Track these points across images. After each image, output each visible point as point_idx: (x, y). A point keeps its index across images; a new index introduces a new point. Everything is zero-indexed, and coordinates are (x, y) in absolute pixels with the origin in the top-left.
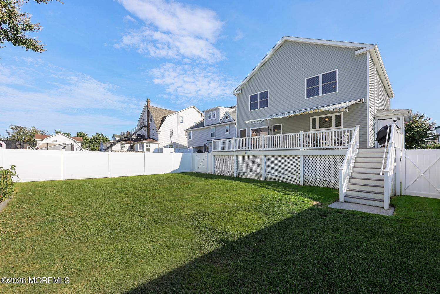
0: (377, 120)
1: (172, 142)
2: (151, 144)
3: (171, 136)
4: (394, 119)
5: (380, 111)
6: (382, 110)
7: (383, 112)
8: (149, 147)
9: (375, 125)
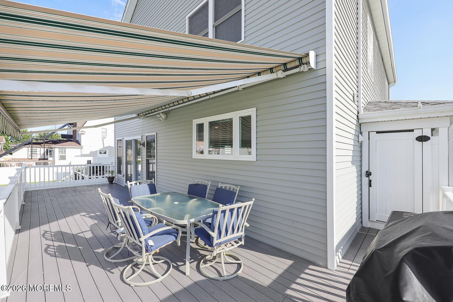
0: (365, 134)
1: (105, 147)
2: (67, 150)
3: (104, 138)
4: (418, 133)
5: (372, 106)
6: (381, 104)
7: (384, 111)
8: (65, 153)
9: (361, 146)
